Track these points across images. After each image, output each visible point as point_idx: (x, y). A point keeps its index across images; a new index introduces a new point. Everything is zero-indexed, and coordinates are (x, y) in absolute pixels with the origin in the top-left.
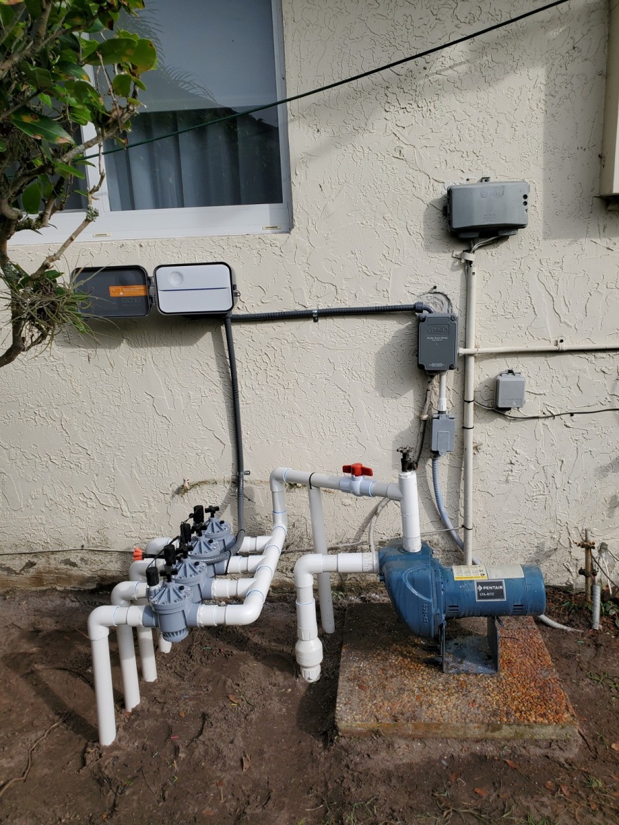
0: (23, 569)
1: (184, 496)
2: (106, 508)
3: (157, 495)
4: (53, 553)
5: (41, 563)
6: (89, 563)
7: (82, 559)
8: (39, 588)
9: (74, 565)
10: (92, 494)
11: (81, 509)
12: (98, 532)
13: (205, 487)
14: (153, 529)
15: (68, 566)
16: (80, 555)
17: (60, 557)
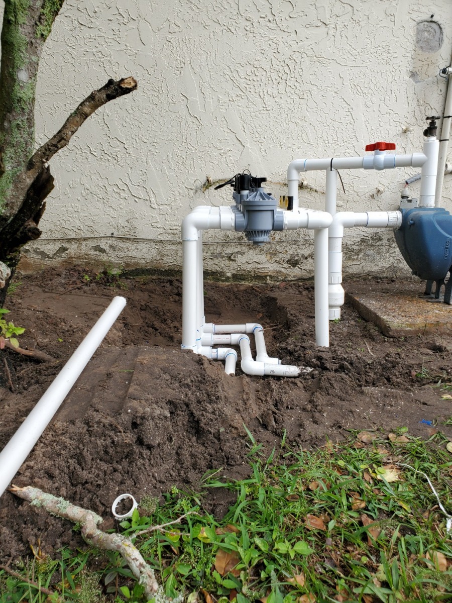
0: (55, 254)
2: (136, 200)
3: (183, 189)
4: (85, 239)
5: (73, 248)
6: (117, 250)
7: (111, 246)
9: (103, 251)
10: (125, 186)
11: (113, 199)
12: (128, 221)
14: (176, 221)
15: (98, 253)
16: (109, 242)
17: (92, 244)
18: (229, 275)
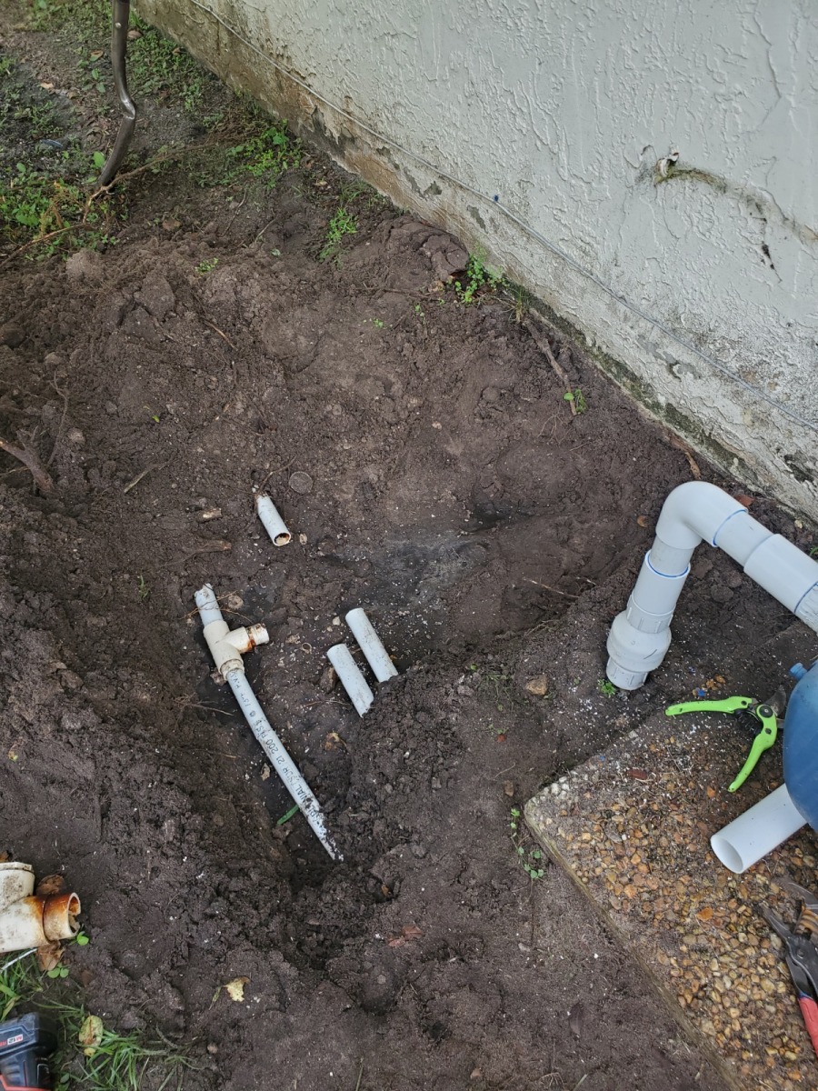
0: (426, 192)
2: (539, 143)
3: (618, 158)
5: (447, 195)
6: (499, 232)
7: (492, 220)
9: (480, 221)
10: (525, 101)
11: (505, 125)
12: (520, 184)
13: (702, 186)
15: (473, 220)
16: (491, 211)
17: (468, 200)
18: (662, 400)
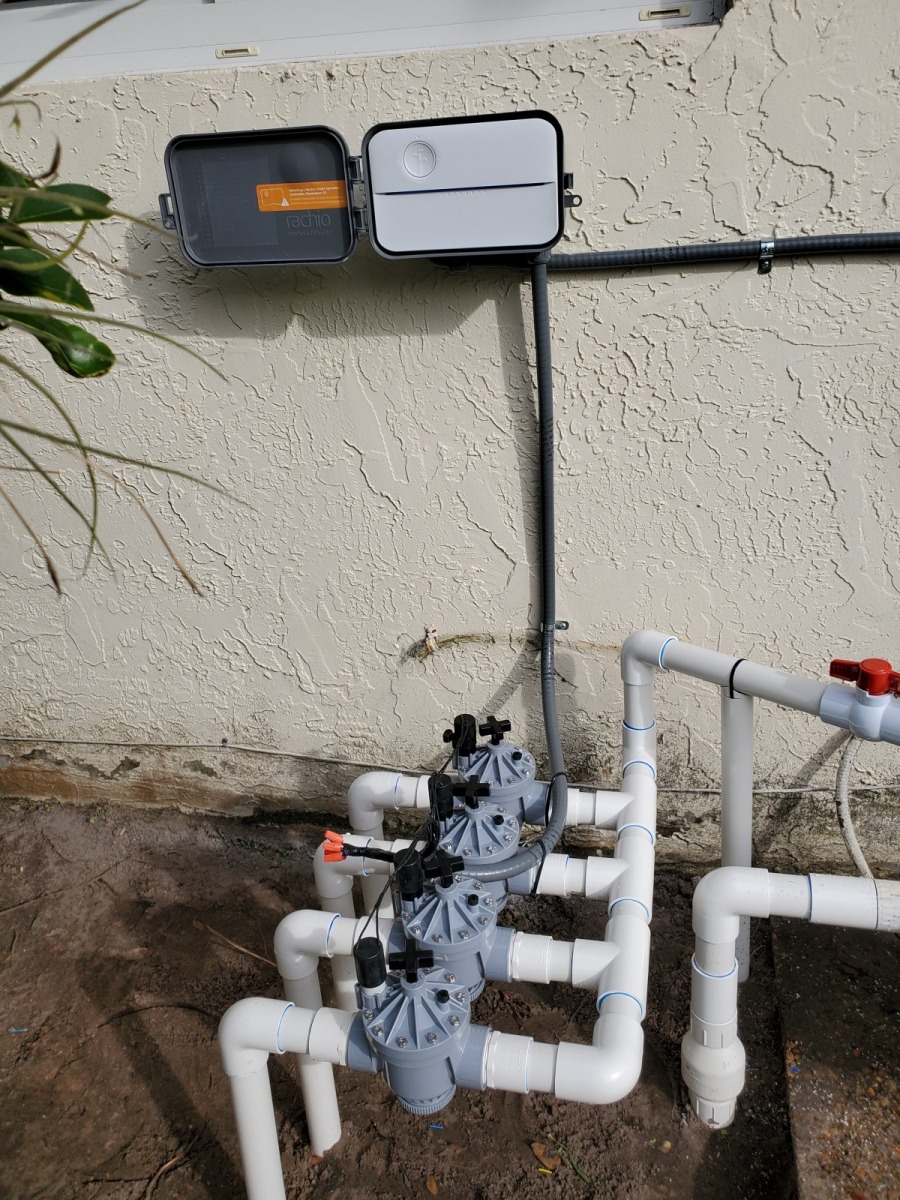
0: (115, 772)
1: (424, 661)
2: (268, 674)
3: (372, 655)
4: (169, 748)
5: (148, 763)
6: (238, 771)
7: (224, 764)
8: (148, 806)
9: (210, 772)
10: (239, 644)
11: (217, 672)
12: (253, 717)
13: (469, 646)
14: (362, 720)
15: (199, 774)
16: (220, 756)
17: (183, 756)
